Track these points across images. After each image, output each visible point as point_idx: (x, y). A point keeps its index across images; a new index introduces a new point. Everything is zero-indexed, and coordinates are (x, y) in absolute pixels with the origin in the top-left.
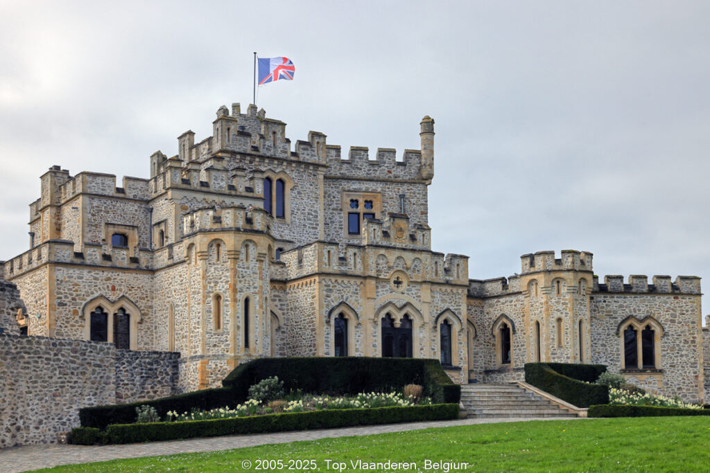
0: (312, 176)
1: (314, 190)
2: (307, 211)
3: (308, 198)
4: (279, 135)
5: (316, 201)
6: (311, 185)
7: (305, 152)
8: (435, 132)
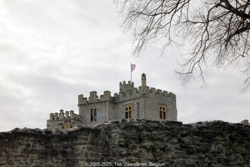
0: (105, 105)
1: (105, 109)
2: (103, 116)
3: (103, 112)
4: (94, 96)
5: (106, 113)
6: (104, 108)
7: (102, 98)
8: (146, 78)
